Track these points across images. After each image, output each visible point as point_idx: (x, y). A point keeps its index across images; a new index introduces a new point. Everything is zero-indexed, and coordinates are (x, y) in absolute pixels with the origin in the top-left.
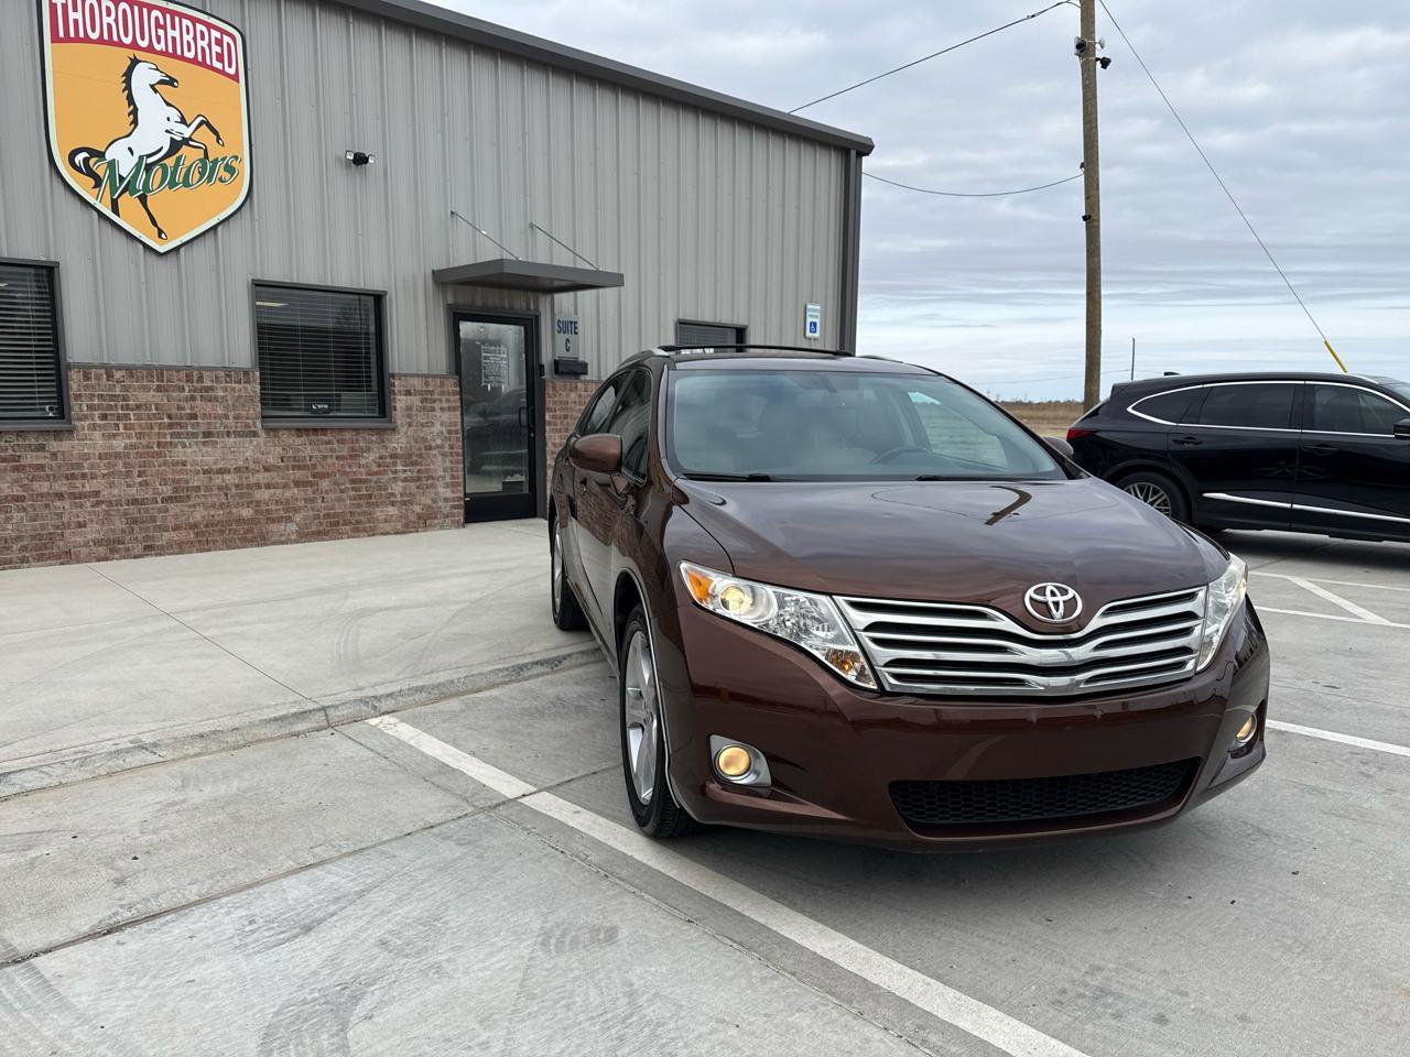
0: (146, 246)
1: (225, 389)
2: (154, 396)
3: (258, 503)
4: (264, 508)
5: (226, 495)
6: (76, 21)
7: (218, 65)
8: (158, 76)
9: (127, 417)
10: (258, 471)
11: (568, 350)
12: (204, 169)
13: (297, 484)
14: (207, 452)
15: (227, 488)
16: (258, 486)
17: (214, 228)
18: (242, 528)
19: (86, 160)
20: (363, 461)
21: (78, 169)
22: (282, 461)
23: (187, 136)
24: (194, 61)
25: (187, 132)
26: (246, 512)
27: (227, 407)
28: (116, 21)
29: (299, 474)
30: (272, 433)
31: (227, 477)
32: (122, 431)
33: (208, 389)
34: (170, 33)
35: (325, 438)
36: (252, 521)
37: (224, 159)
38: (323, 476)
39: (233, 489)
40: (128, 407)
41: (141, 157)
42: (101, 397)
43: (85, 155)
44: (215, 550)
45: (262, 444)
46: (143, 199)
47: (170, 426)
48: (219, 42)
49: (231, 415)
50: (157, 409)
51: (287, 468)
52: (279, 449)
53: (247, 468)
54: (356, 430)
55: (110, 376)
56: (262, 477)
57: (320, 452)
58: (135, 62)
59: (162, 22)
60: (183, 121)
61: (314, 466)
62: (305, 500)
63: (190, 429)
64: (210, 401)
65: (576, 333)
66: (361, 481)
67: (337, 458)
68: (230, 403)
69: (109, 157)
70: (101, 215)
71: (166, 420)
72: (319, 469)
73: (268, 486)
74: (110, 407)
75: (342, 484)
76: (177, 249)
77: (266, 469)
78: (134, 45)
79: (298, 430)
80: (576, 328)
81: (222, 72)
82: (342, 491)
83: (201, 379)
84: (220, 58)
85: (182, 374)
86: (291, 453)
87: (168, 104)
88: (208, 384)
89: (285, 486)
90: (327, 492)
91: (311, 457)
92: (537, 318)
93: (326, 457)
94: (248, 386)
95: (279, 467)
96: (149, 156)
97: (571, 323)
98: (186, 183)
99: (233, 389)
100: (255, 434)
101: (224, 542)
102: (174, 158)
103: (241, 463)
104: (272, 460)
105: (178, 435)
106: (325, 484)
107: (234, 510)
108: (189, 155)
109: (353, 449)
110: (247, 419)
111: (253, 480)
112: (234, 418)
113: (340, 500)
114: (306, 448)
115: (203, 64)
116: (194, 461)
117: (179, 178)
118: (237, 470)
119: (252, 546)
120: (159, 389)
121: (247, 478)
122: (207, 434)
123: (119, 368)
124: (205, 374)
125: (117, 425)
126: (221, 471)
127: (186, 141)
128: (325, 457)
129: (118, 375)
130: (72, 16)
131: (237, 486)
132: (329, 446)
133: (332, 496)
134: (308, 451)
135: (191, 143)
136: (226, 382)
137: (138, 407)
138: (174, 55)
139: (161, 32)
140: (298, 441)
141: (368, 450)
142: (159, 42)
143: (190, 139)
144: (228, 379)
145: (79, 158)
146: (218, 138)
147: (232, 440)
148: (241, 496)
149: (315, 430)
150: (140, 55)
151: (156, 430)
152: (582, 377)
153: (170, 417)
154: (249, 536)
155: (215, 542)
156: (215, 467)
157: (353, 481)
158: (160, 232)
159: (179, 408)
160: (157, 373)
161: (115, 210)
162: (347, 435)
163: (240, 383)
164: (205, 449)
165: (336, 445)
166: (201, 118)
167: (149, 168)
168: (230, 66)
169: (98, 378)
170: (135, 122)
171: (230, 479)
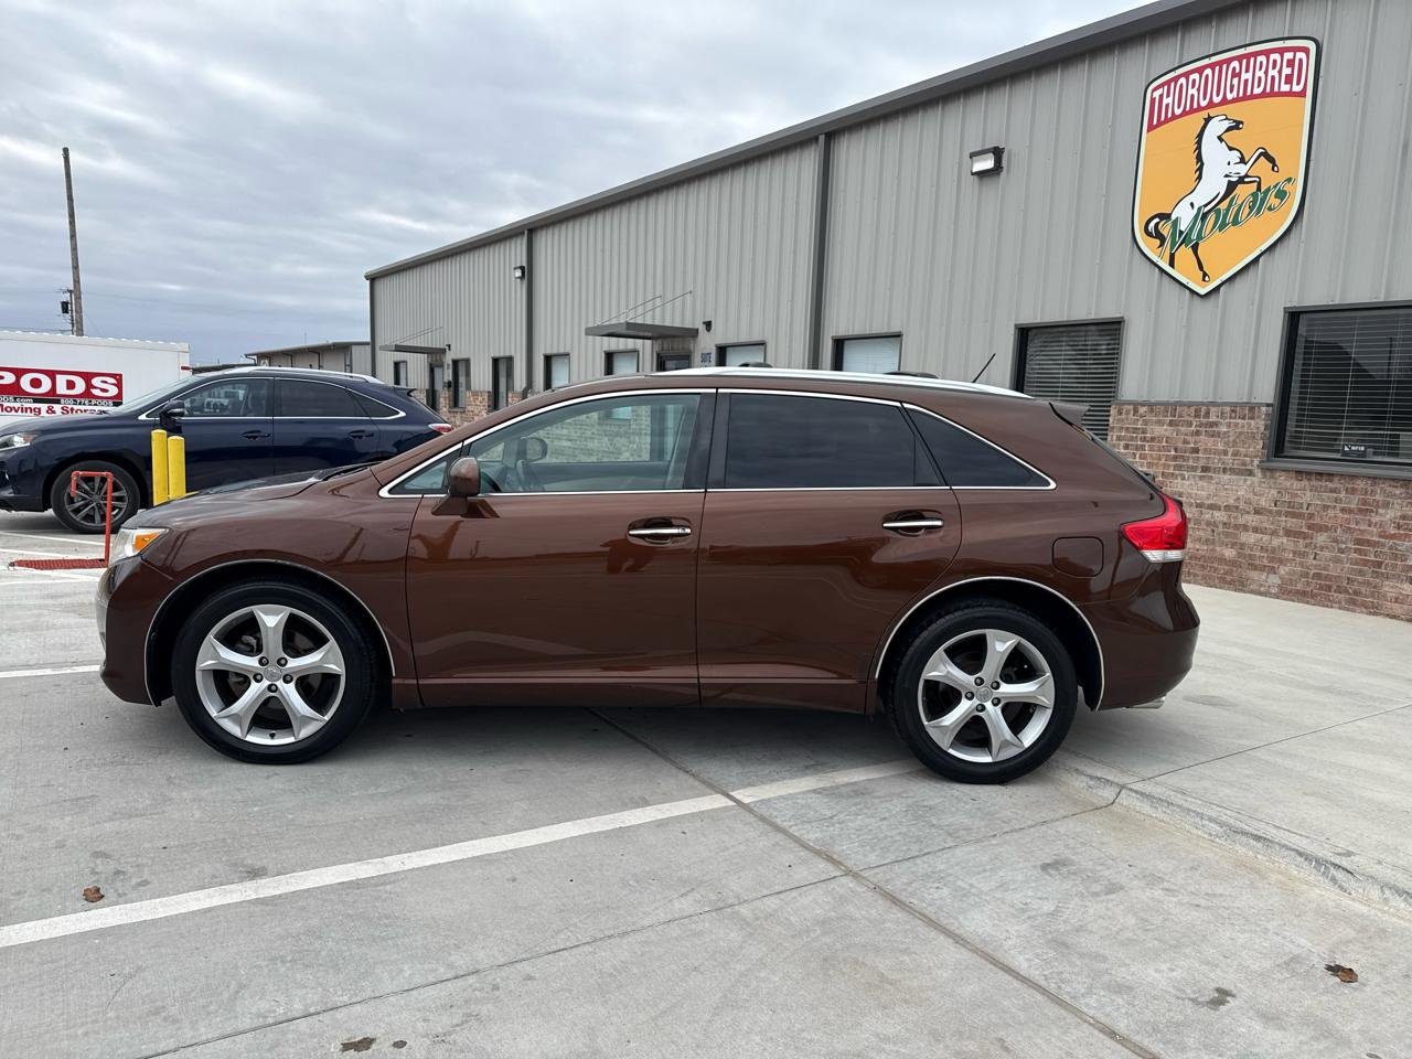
0: (1193, 292)
1: (1229, 425)
2: (1166, 430)
3: (1242, 546)
4: (1248, 552)
5: (1213, 531)
6: (1167, 105)
8: (1227, 124)
9: (1143, 447)
10: (1248, 513)
12: (1254, 202)
13: (1288, 533)
14: (1202, 487)
15: (1215, 524)
16: (1245, 528)
17: (1256, 260)
18: (1223, 568)
19: (1157, 224)
20: (1376, 519)
22: (1275, 505)
23: (1243, 174)
24: (1264, 95)
25: (1243, 169)
26: (1229, 553)
27: (1227, 444)
28: (1198, 90)
29: (1292, 523)
30: (1268, 474)
31: (1216, 514)
32: (1137, 460)
33: (1215, 424)
34: (1244, 76)
35: (1330, 485)
36: (1233, 563)
37: (1275, 187)
38: (1321, 529)
39: (1221, 526)
40: (1144, 439)
41: (1199, 209)
42: (1127, 429)
43: (1157, 220)
44: (1195, 583)
45: (1257, 484)
46: (1195, 248)
47: (1175, 458)
48: (1290, 63)
49: (1231, 450)
50: (1167, 442)
51: (1279, 513)
52: (1274, 492)
53: (1237, 507)
54: (1374, 478)
55: (1136, 411)
56: (1252, 520)
57: (1323, 500)
58: (1208, 120)
59: (1237, 71)
60: (1243, 161)
61: (1311, 516)
62: (1294, 553)
63: (1191, 463)
64: (1213, 436)
66: (1368, 543)
67: (1343, 510)
68: (1231, 439)
69: (1173, 217)
70: (1162, 271)
71: (1173, 453)
72: (1317, 520)
73: (1256, 530)
74: (1132, 439)
75: (1342, 542)
76: (1217, 289)
77: (1257, 512)
78: (1211, 105)
79: (1299, 472)
81: (1290, 94)
82: (1342, 551)
83: (1207, 414)
84: (1289, 79)
85: (1192, 409)
86: (1286, 499)
87: (1231, 149)
88: (1213, 419)
89: (1274, 533)
90: (1322, 548)
91: (1309, 505)
93: (1329, 506)
94: (1252, 422)
95: (1271, 512)
96: (1206, 206)
98: (1235, 222)
99: (1236, 425)
100: (1251, 473)
101: (1204, 578)
102: (1228, 200)
103: (1232, 502)
104: (1263, 503)
105: (1179, 467)
106: (1321, 538)
107: (1218, 549)
108: (1243, 192)
109: (1365, 502)
110: (1246, 456)
111: (1241, 521)
112: (1232, 455)
113: (1337, 560)
114: (1307, 494)
115: (1273, 94)
116: (1190, 494)
117: (1230, 218)
118: (1228, 508)
119: (1229, 589)
120: (1171, 424)
121: (1235, 518)
122: (1205, 469)
123: (1143, 405)
124: (1213, 409)
125: (1135, 455)
126: (1213, 507)
127: (1241, 180)
128: (1326, 507)
129: (1142, 410)
130: (1165, 101)
131: (1225, 524)
132: (1335, 495)
133: (1327, 554)
134: (1307, 497)
135: (1246, 180)
136: (1231, 418)
137: (1153, 439)
138: (1245, 98)
139: (1235, 81)
140: (1297, 485)
141: (1386, 505)
142: (1231, 91)
143: (1247, 176)
144: (1233, 415)
145: (1152, 225)
146: (1274, 165)
147: (1227, 477)
148: (1227, 535)
149: (1320, 474)
150: (1212, 112)
151: (1163, 461)
153: (1176, 450)
154: (1229, 578)
155: (1197, 575)
156: (1207, 502)
157: (1358, 542)
158: (1205, 275)
159: (1185, 442)
160: (1171, 407)
161: (1172, 264)
162: (1360, 484)
163: (1244, 418)
164: (1201, 483)
165: (1342, 495)
166: (1261, 151)
167: (1205, 216)
168: (1298, 83)
169: (1128, 413)
170: (1200, 178)
171: (1219, 516)
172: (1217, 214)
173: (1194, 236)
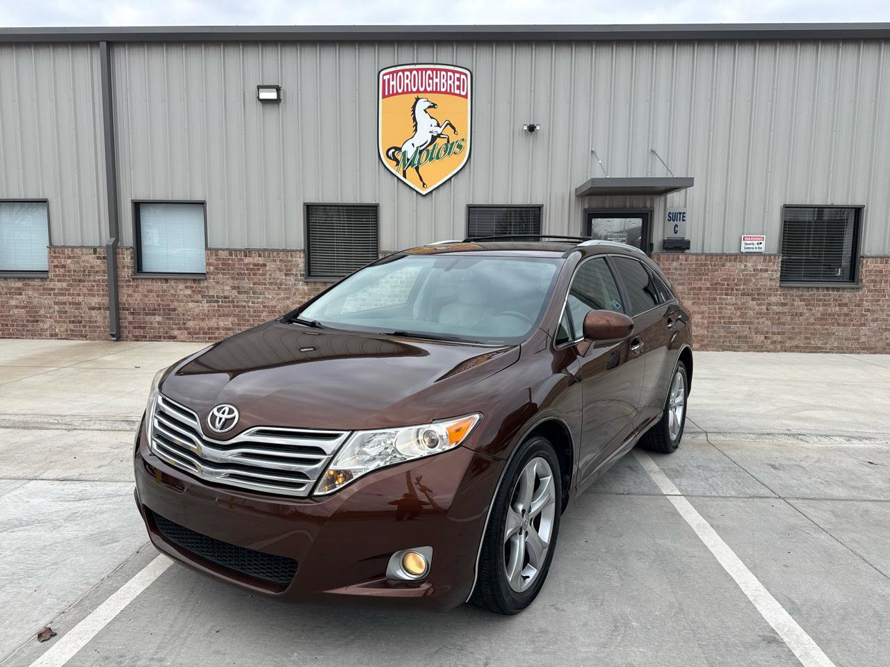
0: (417, 192)
6: (393, 86)
7: (457, 92)
8: (428, 104)
11: (676, 233)
12: (447, 148)
17: (450, 179)
19: (393, 153)
21: (390, 158)
23: (439, 133)
24: (446, 92)
25: (439, 130)
28: (411, 81)
34: (435, 80)
37: (456, 142)
41: (417, 148)
43: (393, 150)
46: (417, 169)
48: (459, 79)
58: (418, 99)
59: (431, 76)
60: (438, 125)
65: (684, 220)
69: (403, 150)
70: (398, 179)
76: (431, 192)
78: (418, 91)
80: (684, 217)
81: (459, 95)
84: (458, 88)
87: (432, 118)
92: (652, 212)
96: (421, 146)
97: (680, 213)
98: (438, 158)
102: (433, 145)
108: (440, 142)
115: (450, 93)
117: (435, 155)
127: (439, 136)
130: (392, 83)
135: (442, 136)
138: (436, 92)
139: (431, 81)
142: (429, 86)
143: (441, 134)
145: (390, 153)
146: (455, 131)
150: (420, 95)
152: (687, 251)
158: (424, 184)
161: (405, 176)
166: (447, 122)
167: (421, 152)
168: (463, 91)
170: (416, 130)
172: (428, 151)
173: (416, 162)
